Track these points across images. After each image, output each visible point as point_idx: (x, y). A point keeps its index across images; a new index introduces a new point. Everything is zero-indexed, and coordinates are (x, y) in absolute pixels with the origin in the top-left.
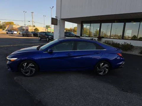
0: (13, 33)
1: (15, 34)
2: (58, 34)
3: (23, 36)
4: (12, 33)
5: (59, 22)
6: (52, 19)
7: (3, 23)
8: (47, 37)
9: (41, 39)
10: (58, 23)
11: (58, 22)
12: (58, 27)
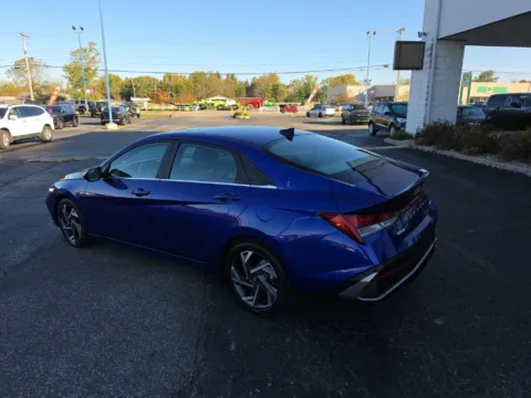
0: (323, 113)
1: (331, 116)
2: (423, 109)
3: (343, 123)
4: (320, 116)
5: (431, 55)
6: (400, 45)
7: (323, 82)
8: (392, 124)
9: (375, 131)
10: (426, 59)
11: (427, 53)
12: (424, 75)
